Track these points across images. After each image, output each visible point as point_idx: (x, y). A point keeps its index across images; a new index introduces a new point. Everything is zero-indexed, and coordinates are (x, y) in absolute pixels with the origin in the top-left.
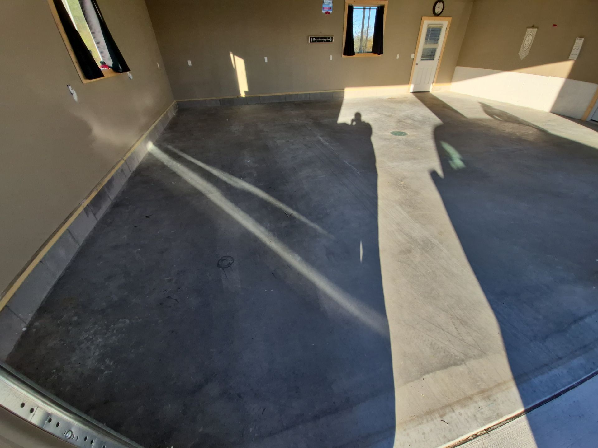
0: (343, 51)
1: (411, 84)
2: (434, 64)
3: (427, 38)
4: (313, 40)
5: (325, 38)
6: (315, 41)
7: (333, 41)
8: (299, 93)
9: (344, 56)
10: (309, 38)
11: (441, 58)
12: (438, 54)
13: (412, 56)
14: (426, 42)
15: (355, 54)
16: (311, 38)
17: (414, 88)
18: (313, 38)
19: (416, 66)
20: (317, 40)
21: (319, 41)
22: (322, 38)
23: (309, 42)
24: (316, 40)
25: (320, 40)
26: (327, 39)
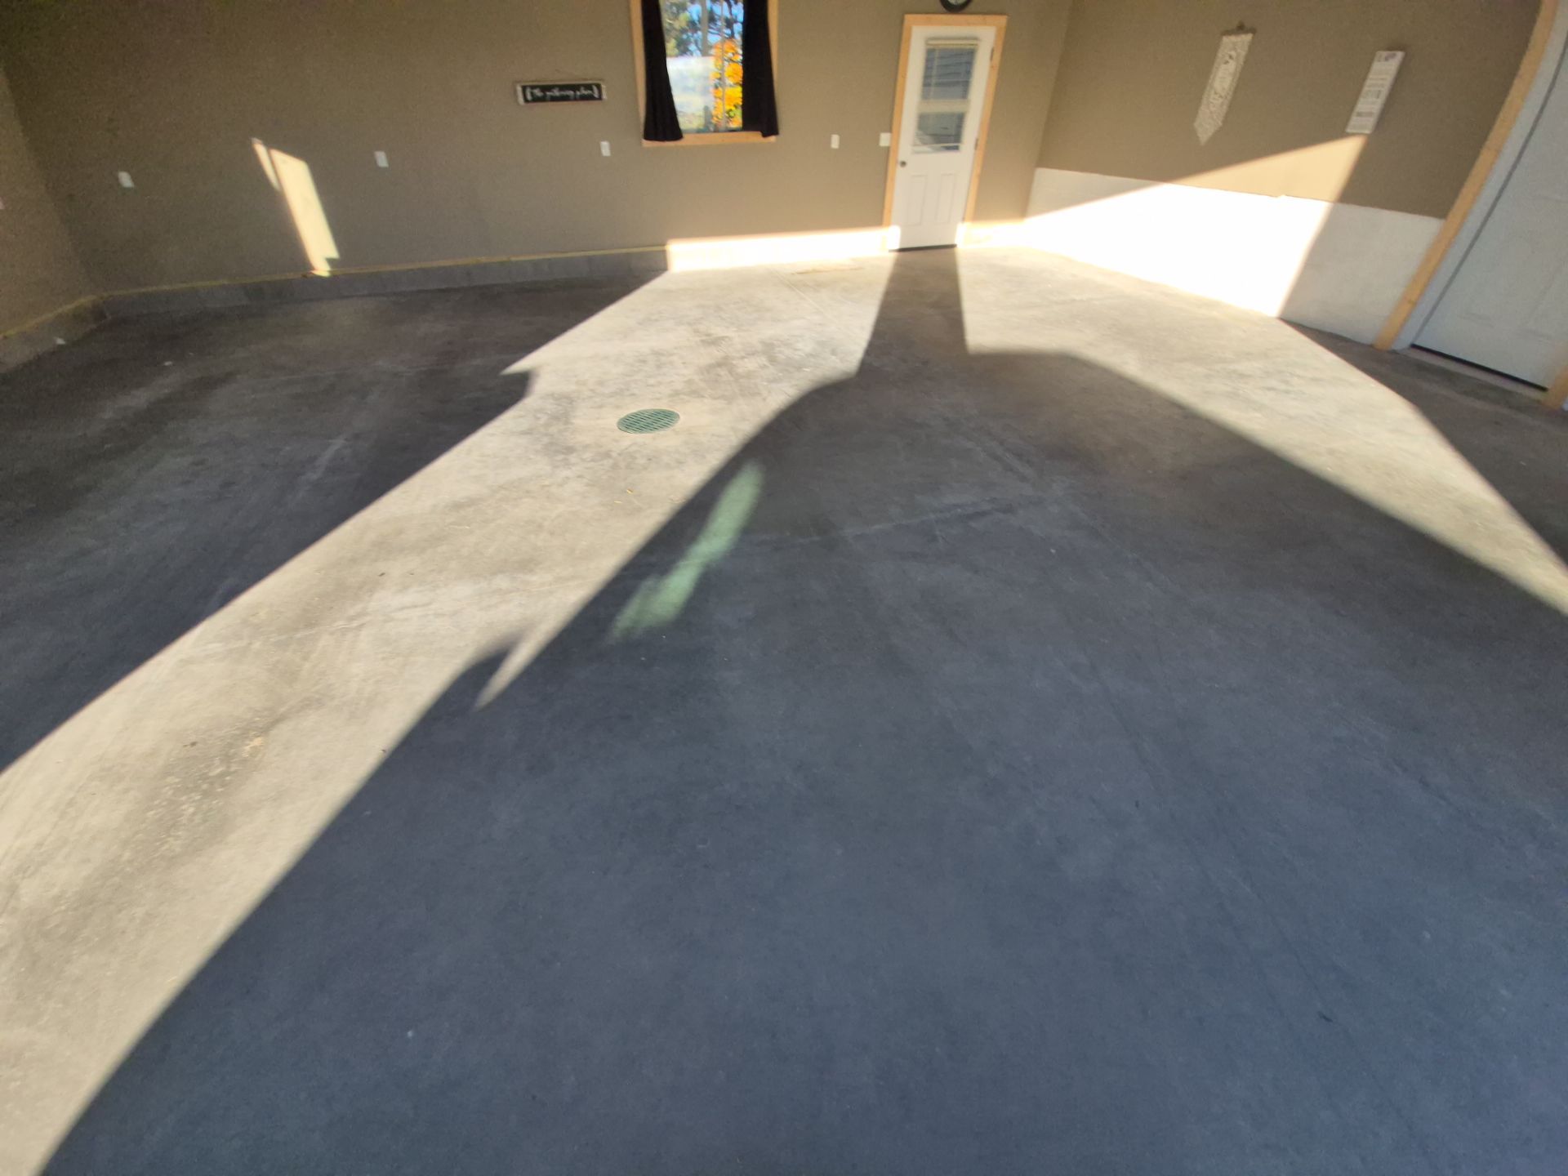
0: (642, 129)
1: (889, 224)
2: (963, 162)
3: (926, 83)
4: (532, 94)
5: (575, 88)
6: (542, 99)
7: (604, 96)
8: (514, 259)
9: (647, 144)
10: (519, 89)
11: (982, 143)
12: (972, 130)
13: (885, 140)
14: (925, 96)
15: (684, 135)
16: (524, 88)
17: (903, 236)
18: (533, 87)
19: (899, 169)
20: (548, 93)
21: (554, 99)
22: (562, 88)
23: (521, 100)
24: (544, 93)
25: (556, 93)
26: (582, 92)
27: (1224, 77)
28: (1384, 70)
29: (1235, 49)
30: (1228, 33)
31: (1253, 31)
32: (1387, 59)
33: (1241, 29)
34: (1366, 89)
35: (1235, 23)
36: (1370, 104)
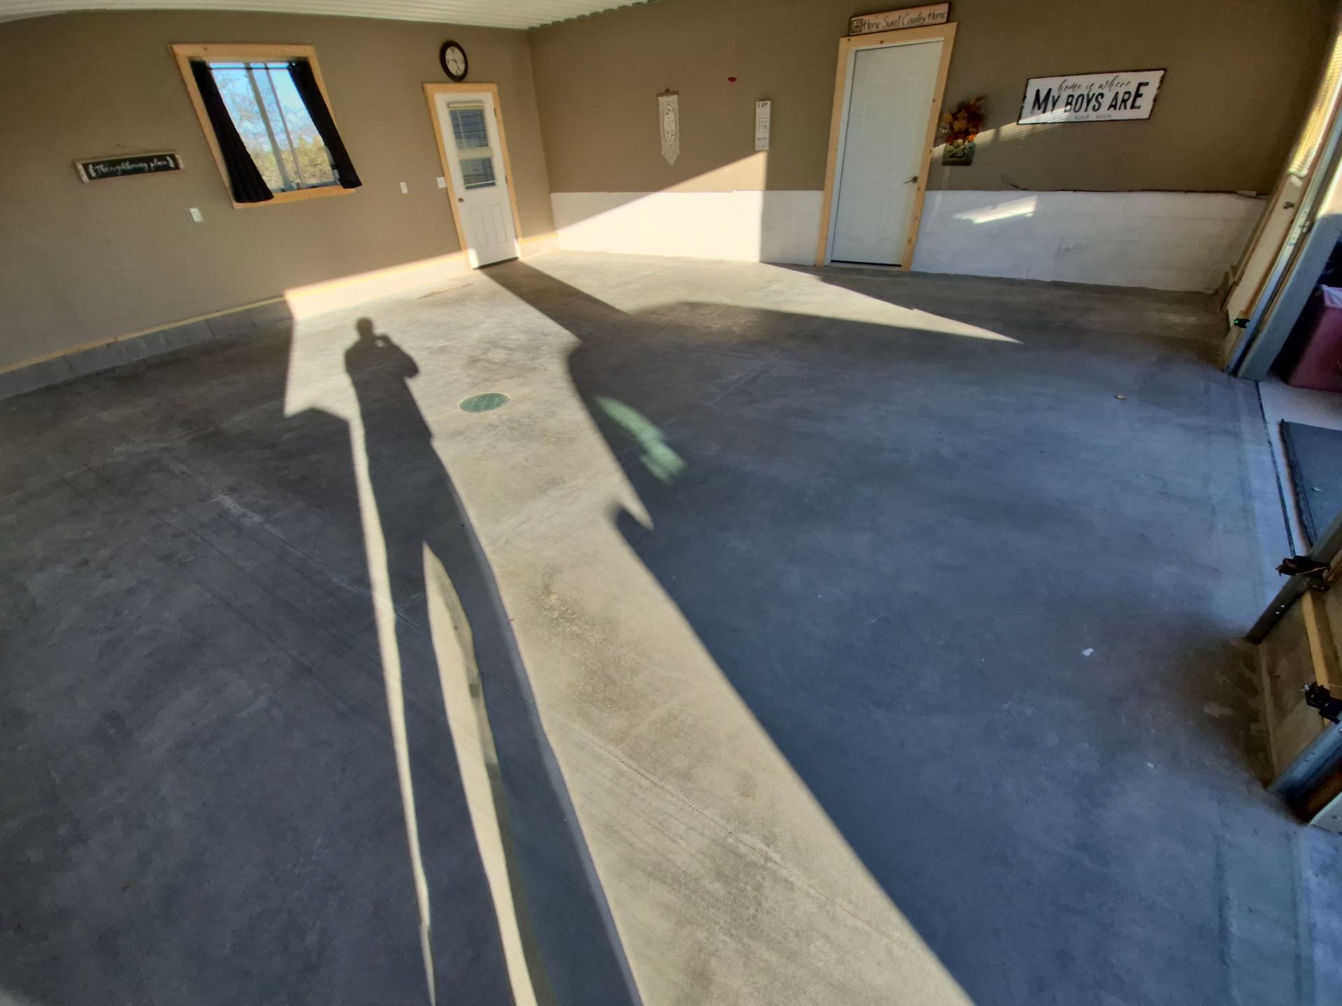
0: (230, 192)
1: (466, 248)
2: (500, 194)
3: (458, 135)
4: (96, 171)
5: (148, 160)
6: (113, 174)
7: (182, 166)
9: (238, 206)
10: (80, 167)
11: (510, 178)
12: (500, 168)
13: (441, 183)
14: (460, 147)
15: (274, 195)
16: (86, 166)
17: (480, 256)
18: (94, 164)
19: (460, 205)
20: (118, 168)
21: (125, 173)
22: (133, 161)
23: (85, 178)
24: (112, 168)
25: (127, 166)
26: (162, 163)
27: (669, 122)
28: (763, 112)
29: (669, 105)
30: (662, 95)
31: (676, 93)
32: (763, 106)
33: (668, 92)
34: (757, 125)
35: (663, 91)
36: (762, 133)
